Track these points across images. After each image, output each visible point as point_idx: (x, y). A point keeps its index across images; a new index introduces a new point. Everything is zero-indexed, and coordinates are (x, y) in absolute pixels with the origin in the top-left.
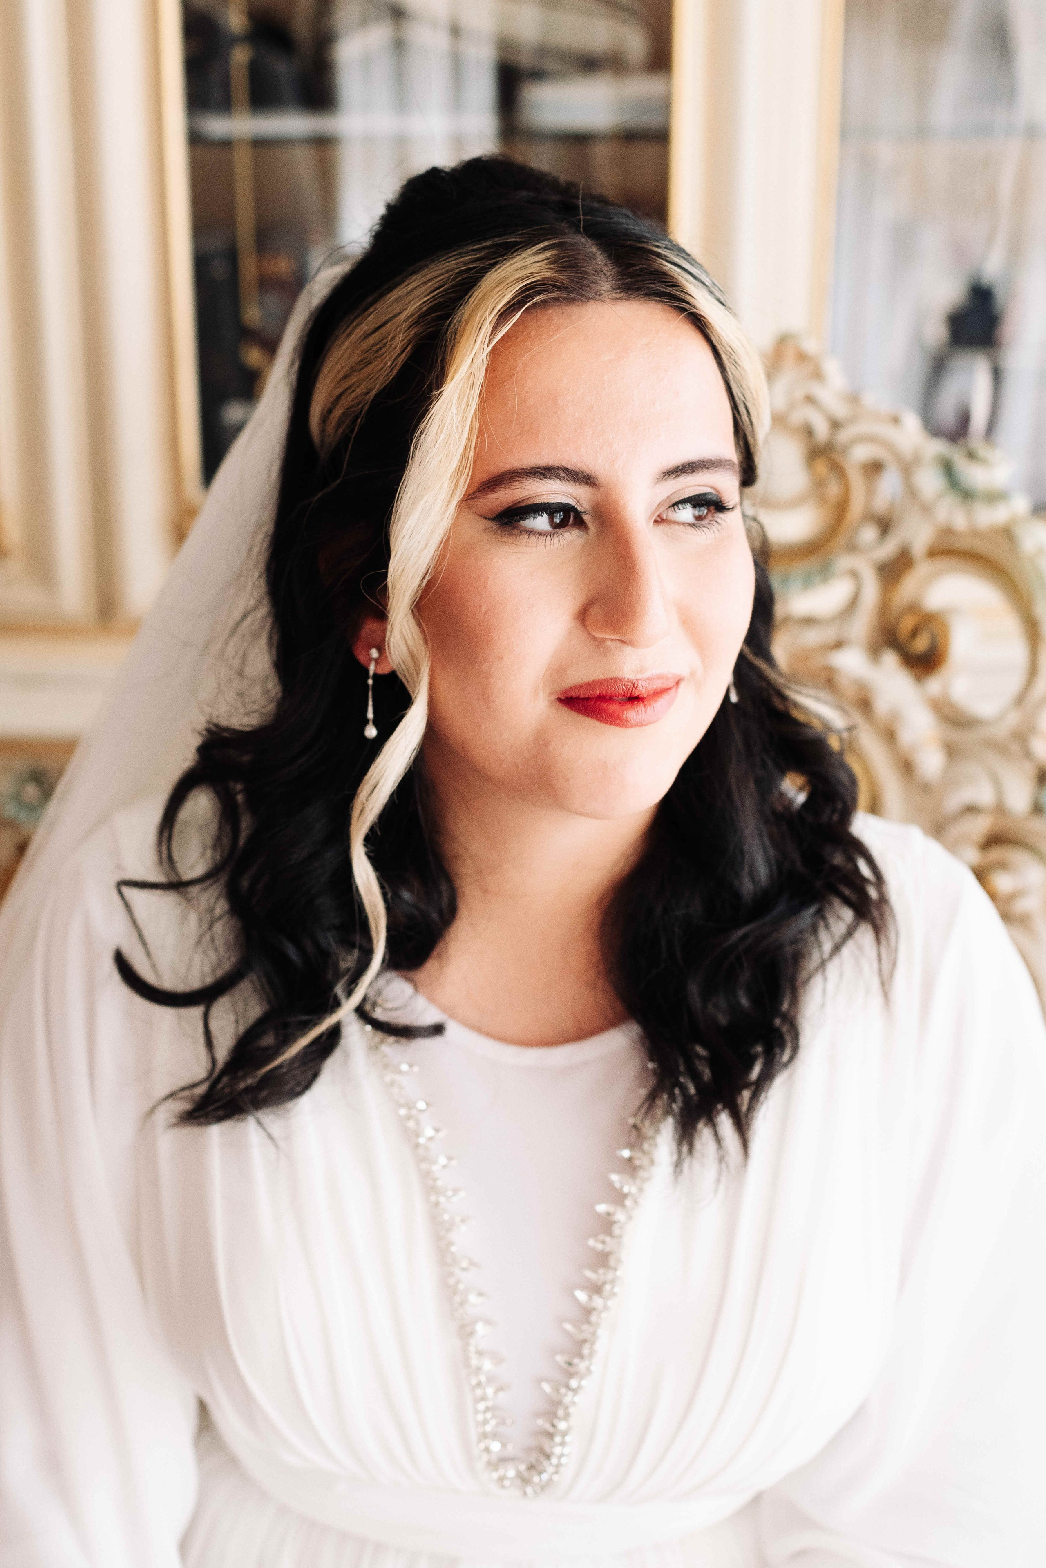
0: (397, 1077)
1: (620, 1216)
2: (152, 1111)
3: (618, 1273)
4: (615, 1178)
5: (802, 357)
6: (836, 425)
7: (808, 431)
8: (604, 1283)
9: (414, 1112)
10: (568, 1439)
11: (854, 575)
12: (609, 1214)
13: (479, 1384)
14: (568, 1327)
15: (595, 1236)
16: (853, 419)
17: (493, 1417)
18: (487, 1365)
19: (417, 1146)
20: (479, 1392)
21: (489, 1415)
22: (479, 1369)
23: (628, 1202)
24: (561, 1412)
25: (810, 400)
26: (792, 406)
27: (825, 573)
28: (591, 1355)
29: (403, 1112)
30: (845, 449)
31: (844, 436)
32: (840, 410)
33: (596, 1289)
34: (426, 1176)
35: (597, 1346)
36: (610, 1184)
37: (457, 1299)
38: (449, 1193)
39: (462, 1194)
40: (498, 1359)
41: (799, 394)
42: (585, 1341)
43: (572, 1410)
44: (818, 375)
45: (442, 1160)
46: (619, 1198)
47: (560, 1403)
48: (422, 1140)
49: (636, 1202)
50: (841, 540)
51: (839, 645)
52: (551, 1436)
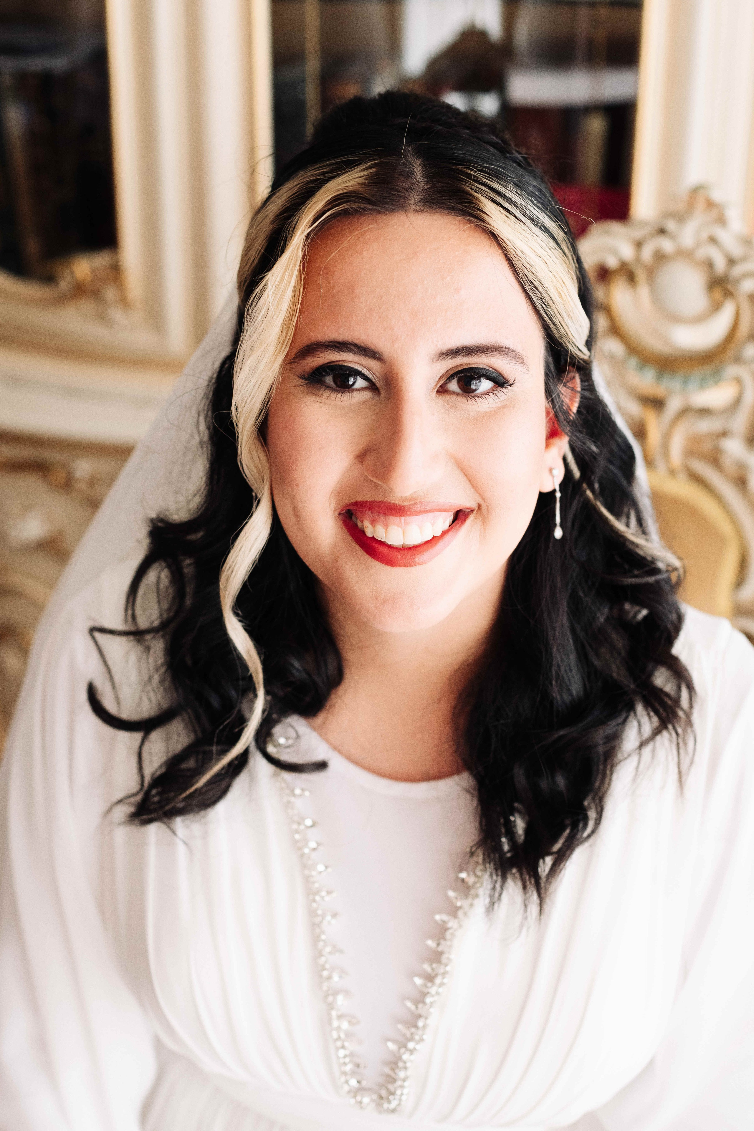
0: (293, 799)
1: (452, 924)
2: (110, 810)
3: (448, 968)
4: (451, 894)
5: (710, 204)
6: (731, 262)
7: (710, 265)
8: (436, 976)
9: (302, 827)
10: (406, 1084)
11: (738, 381)
12: (444, 922)
13: (339, 1038)
14: (409, 1004)
15: (431, 937)
16: (745, 259)
17: (351, 1061)
18: (345, 1025)
19: (302, 855)
20: (339, 1044)
21: (347, 1060)
22: (339, 1029)
23: (460, 913)
24: (401, 1064)
25: (713, 240)
26: (698, 244)
27: (717, 376)
28: (425, 1027)
29: (295, 826)
30: (737, 282)
31: (736, 271)
32: (736, 250)
33: (430, 978)
34: (307, 880)
35: (429, 1022)
36: (448, 899)
37: (325, 973)
38: (323, 893)
39: (334, 895)
40: (353, 1021)
41: (704, 235)
42: (420, 1016)
43: (408, 1065)
44: (721, 221)
45: (321, 868)
46: (454, 911)
47: (400, 1058)
48: (306, 851)
49: (465, 914)
50: (730, 353)
51: (724, 434)
52: (394, 1081)
